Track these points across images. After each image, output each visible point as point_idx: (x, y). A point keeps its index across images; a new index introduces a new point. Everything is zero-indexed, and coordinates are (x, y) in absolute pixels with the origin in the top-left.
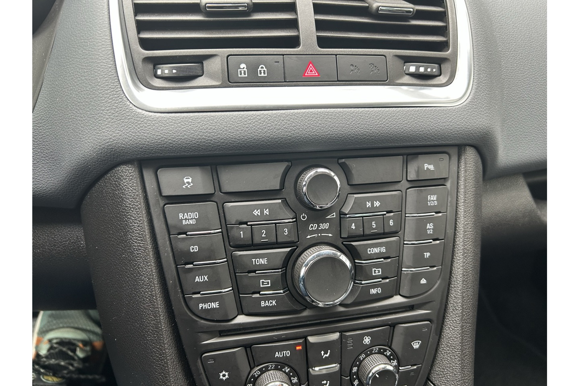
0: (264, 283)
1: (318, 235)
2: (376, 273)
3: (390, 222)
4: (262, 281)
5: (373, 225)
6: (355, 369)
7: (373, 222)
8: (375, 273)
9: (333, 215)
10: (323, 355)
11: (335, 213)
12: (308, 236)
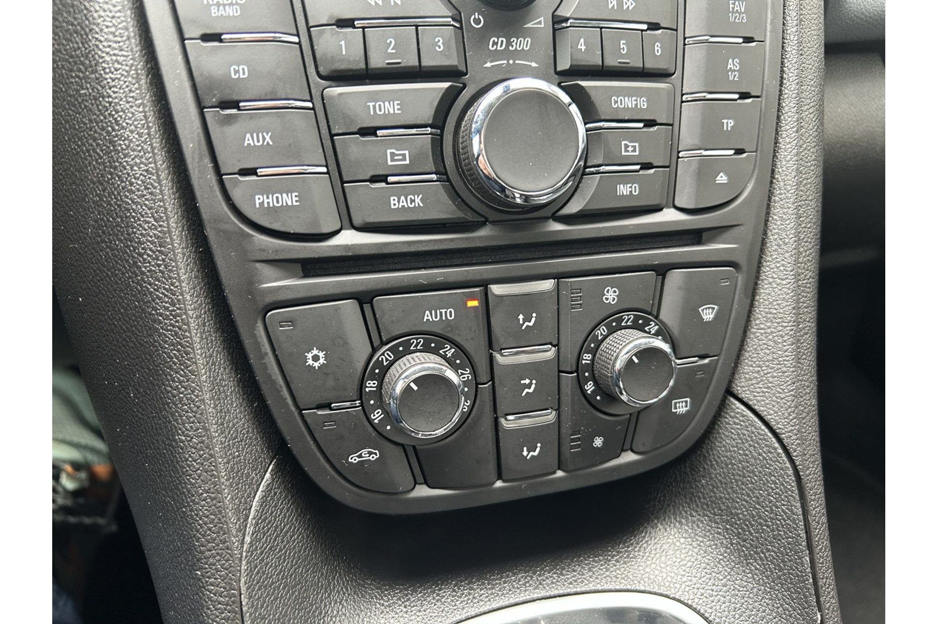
0: (396, 158)
1: (508, 62)
2: (628, 151)
3: (656, 48)
4: (391, 153)
5: (622, 47)
6: (587, 358)
7: (622, 42)
8: (626, 151)
9: (540, 23)
10: (521, 322)
11: (542, 19)
12: (486, 63)
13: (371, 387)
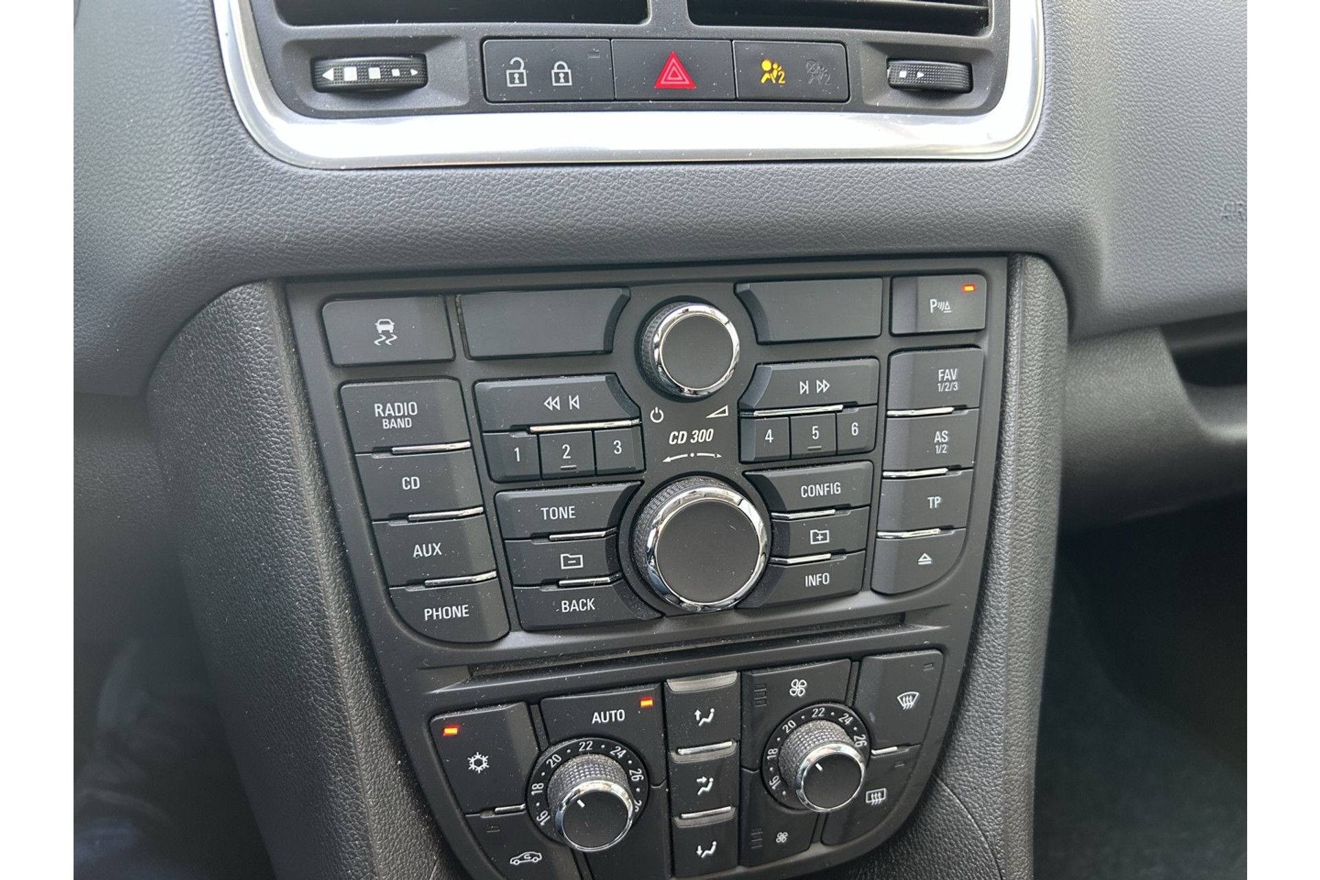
13: (538, 790)
